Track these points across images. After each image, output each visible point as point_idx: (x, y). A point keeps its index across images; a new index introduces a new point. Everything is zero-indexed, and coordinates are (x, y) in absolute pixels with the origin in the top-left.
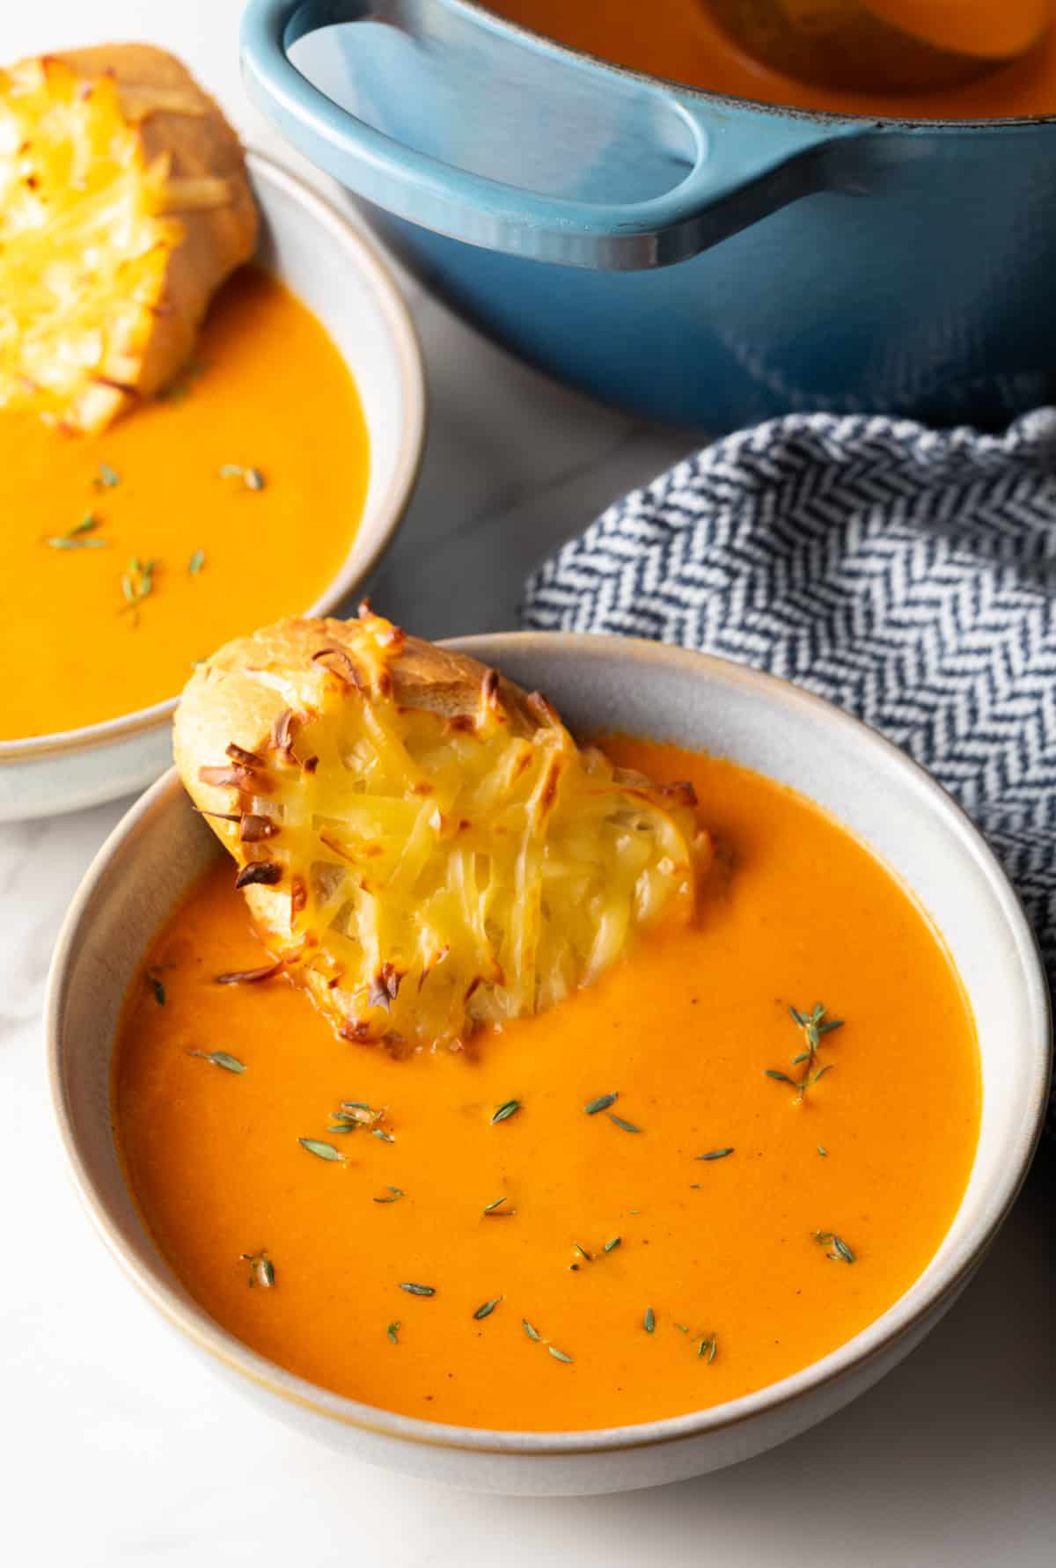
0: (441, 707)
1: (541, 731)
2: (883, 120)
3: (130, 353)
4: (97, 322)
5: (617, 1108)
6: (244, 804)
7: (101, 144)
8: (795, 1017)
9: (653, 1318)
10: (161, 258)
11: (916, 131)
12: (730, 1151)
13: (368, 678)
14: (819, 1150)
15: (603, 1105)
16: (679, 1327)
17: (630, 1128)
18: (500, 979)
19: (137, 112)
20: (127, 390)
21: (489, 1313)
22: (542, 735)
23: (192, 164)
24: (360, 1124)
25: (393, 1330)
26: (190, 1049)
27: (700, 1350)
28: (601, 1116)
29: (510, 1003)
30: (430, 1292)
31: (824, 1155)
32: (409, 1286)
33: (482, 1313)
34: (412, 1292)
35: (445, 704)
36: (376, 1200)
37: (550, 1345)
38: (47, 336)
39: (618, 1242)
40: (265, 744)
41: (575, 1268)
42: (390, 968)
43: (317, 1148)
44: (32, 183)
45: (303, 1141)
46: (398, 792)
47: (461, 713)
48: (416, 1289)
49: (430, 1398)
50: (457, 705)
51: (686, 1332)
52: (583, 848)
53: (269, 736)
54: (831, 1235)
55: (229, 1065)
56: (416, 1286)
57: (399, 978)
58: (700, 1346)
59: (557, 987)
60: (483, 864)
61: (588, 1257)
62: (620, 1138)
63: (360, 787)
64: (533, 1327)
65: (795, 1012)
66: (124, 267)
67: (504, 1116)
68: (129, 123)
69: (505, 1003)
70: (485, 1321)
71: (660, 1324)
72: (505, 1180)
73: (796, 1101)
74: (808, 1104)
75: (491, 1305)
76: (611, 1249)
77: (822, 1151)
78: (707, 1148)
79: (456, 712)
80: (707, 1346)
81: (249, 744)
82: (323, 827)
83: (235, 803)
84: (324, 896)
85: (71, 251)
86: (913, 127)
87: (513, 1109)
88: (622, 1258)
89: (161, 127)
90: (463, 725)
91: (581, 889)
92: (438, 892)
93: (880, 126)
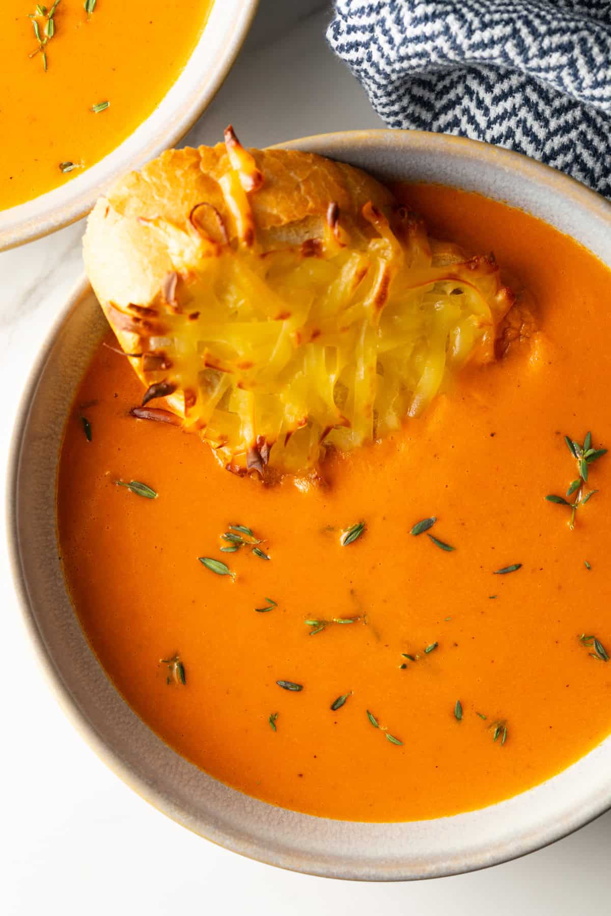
0: (295, 236)
1: (373, 241)
5: (437, 530)
6: (143, 342)
8: (569, 446)
9: (461, 707)
12: (519, 566)
13: (236, 231)
14: (586, 565)
15: (424, 527)
16: (480, 716)
17: (445, 546)
18: (347, 424)
21: (342, 705)
22: (374, 245)
24: (244, 544)
25: (273, 720)
26: (114, 478)
27: (495, 735)
28: (424, 536)
29: (356, 437)
30: (300, 688)
31: (589, 568)
32: (284, 683)
33: (338, 705)
34: (286, 688)
35: (297, 234)
36: (258, 610)
37: (387, 732)
39: (436, 646)
40: (157, 298)
41: (404, 667)
42: (262, 439)
43: (212, 564)
45: (202, 560)
46: (262, 318)
47: (311, 238)
48: (289, 685)
49: (301, 775)
50: (307, 232)
51: (485, 719)
52: (408, 320)
53: (160, 292)
54: (593, 637)
55: (145, 493)
56: (288, 683)
57: (269, 447)
58: (496, 732)
59: (392, 420)
60: (331, 352)
61: (412, 658)
62: (438, 554)
63: (234, 316)
64: (373, 717)
65: (570, 441)
67: (353, 540)
69: (351, 438)
70: (338, 712)
71: (467, 712)
72: (352, 592)
73: (569, 524)
74: (579, 524)
75: (344, 698)
76: (431, 650)
77: (588, 566)
78: (502, 563)
79: (307, 237)
80: (500, 731)
81: (145, 300)
82: (206, 350)
83: (136, 343)
84: (209, 389)
87: (360, 531)
88: (438, 659)
90: (312, 248)
91: (408, 353)
92: (297, 376)
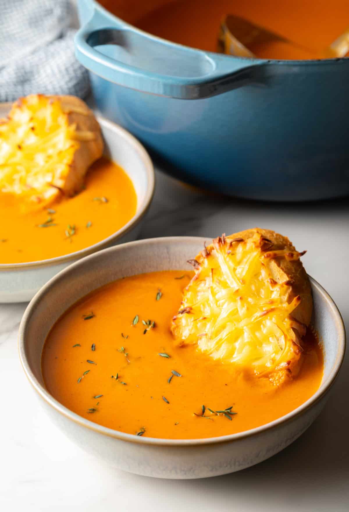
2: (270, 60)
3: (62, 178)
4: (52, 171)
7: (55, 119)
10: (72, 151)
11: (281, 63)
19: (67, 110)
20: (60, 189)
23: (83, 127)
38: (36, 174)
44: (33, 129)
66: (60, 153)
68: (64, 113)
85: (44, 150)
86: (279, 62)
89: (74, 116)
93: (269, 61)
